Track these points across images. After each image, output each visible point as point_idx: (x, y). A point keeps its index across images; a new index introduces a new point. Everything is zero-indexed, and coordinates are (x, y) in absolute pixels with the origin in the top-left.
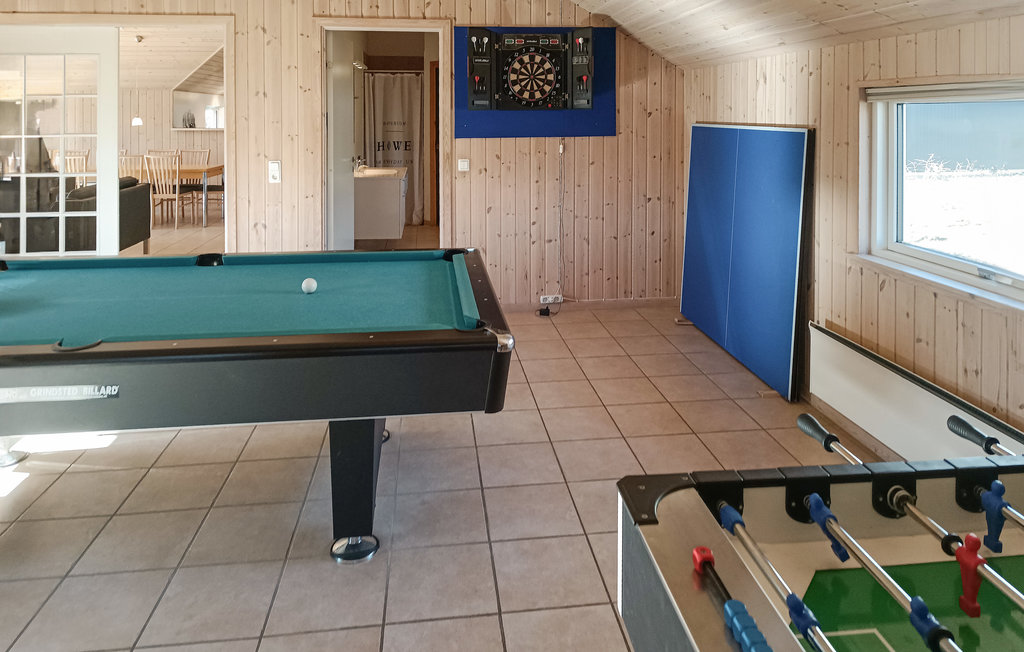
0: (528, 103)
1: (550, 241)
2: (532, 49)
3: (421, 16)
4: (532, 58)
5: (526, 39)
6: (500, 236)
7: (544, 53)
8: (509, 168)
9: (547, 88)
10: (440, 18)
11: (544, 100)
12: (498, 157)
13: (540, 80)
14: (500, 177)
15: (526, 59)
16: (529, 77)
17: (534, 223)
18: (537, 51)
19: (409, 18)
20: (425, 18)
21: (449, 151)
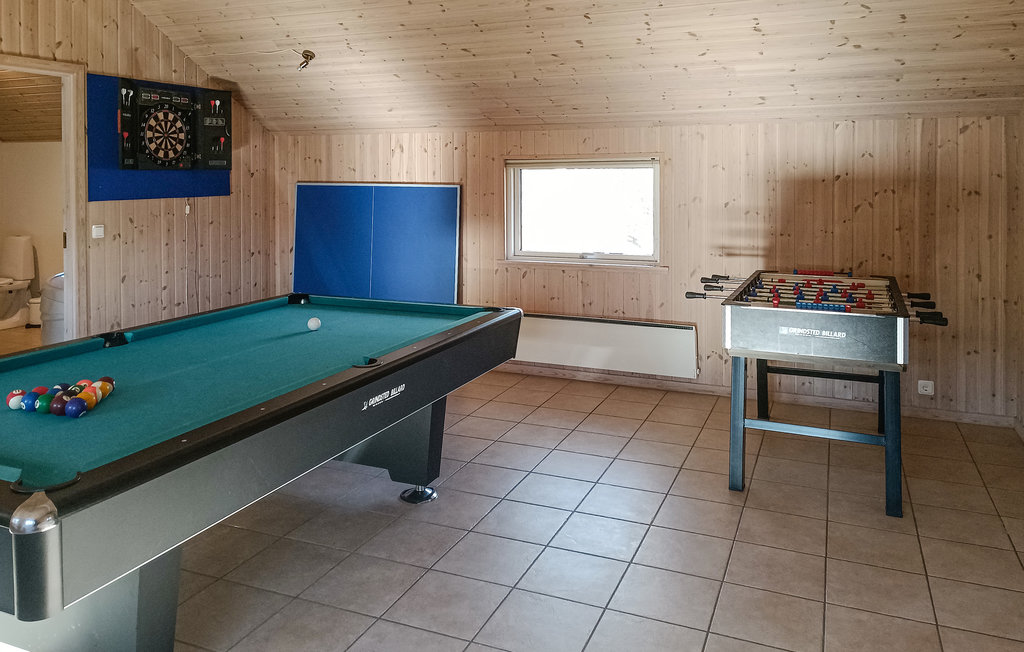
0: (164, 163)
1: (179, 304)
2: (167, 106)
3: (51, 56)
4: (166, 115)
5: (161, 95)
6: (133, 306)
7: (176, 112)
8: (141, 232)
9: (179, 148)
10: (72, 62)
11: (177, 160)
12: (131, 221)
13: (173, 138)
14: (133, 242)
15: (161, 116)
16: (163, 135)
17: (165, 288)
18: (170, 109)
19: (37, 57)
20: (55, 59)
21: (84, 216)
